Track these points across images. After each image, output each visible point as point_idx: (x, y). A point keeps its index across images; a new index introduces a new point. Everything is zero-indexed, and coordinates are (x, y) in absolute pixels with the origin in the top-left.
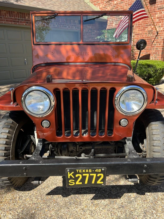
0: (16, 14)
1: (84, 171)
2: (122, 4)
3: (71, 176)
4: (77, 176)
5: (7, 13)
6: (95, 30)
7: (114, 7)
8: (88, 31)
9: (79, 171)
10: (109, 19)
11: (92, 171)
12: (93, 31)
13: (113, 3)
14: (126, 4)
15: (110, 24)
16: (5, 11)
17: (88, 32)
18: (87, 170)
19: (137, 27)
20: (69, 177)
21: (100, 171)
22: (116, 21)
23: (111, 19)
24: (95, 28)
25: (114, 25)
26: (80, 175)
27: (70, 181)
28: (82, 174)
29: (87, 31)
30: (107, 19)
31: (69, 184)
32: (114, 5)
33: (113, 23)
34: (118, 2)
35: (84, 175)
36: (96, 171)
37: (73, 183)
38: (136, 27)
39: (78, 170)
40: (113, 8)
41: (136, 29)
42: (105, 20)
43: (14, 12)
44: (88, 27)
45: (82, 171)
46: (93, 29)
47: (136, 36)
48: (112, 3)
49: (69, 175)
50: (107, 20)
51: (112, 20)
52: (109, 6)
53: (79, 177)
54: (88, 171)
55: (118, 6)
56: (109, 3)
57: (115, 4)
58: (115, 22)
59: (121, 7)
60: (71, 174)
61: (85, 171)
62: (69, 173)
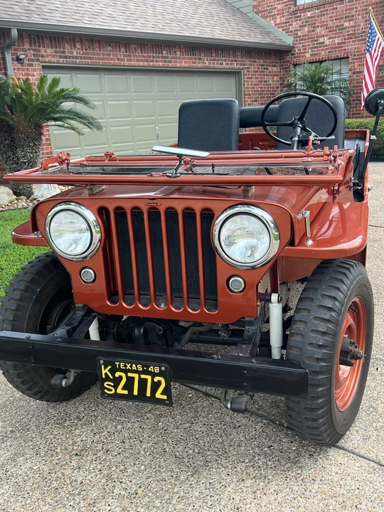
1: (128, 367)
2: (323, 18)
3: (106, 374)
4: (117, 374)
6: (270, 66)
7: (306, 22)
8: (258, 68)
9: (119, 365)
10: (296, 44)
11: (143, 368)
12: (267, 69)
13: (304, 15)
14: (331, 17)
15: (300, 53)
17: (257, 72)
18: (134, 365)
19: (356, 59)
20: (104, 377)
21: (157, 370)
22: (312, 48)
23: (301, 45)
24: (270, 62)
25: (307, 55)
26: (123, 375)
27: (105, 384)
28: (126, 371)
29: (256, 70)
30: (292, 45)
31: (106, 391)
32: (306, 19)
33: (306, 53)
34: (314, 13)
35: (130, 375)
36: (151, 369)
37: (112, 390)
38: (354, 59)
39: (117, 363)
40: (304, 24)
41: (354, 63)
42: (289, 46)
44: (258, 61)
45: (125, 366)
46: (267, 65)
47: (355, 76)
48: (302, 15)
49: (104, 372)
50: (293, 47)
51: (303, 46)
52: (296, 21)
53: (121, 378)
54: (137, 368)
55: (316, 20)
56: (294, 14)
57: (309, 18)
58: (310, 51)
59: (320, 23)
60: (107, 371)
61: (131, 367)
62: (103, 366)
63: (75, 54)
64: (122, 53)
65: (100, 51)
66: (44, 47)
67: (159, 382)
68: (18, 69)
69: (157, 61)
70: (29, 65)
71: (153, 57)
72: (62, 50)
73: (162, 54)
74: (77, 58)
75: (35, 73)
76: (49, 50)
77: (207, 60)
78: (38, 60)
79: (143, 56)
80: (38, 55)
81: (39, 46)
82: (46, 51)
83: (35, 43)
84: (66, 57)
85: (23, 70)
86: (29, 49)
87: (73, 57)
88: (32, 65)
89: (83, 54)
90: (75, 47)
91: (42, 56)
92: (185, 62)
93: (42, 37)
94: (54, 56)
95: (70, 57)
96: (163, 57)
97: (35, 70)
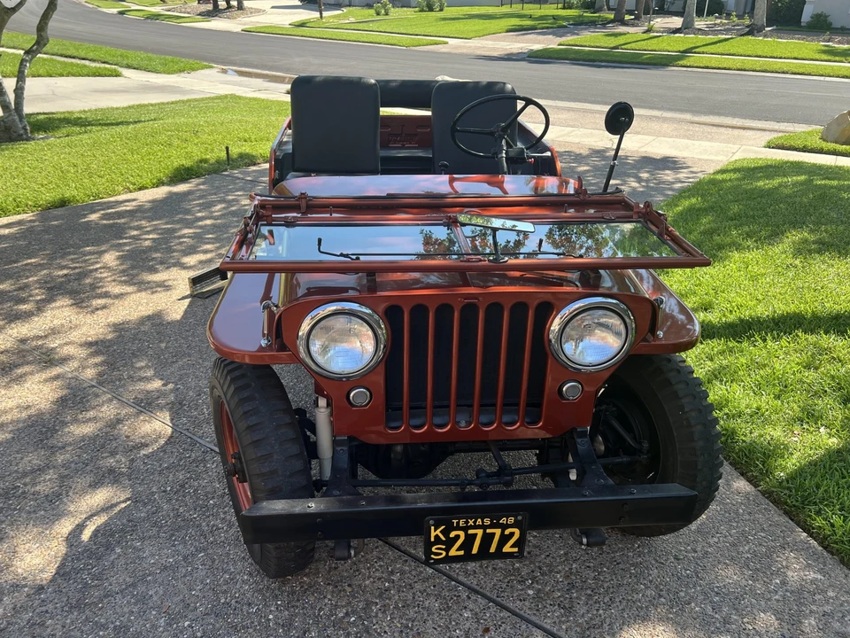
1: (471, 522)
3: (437, 536)
4: (452, 535)
9: (458, 523)
11: (491, 521)
18: (479, 520)
20: (432, 539)
21: (511, 520)
26: (462, 534)
27: (433, 549)
28: (465, 529)
31: (432, 556)
35: (470, 532)
36: (503, 521)
37: (441, 554)
39: (455, 521)
45: (467, 522)
49: (433, 534)
53: (458, 537)
54: (483, 522)
60: (438, 532)
61: (475, 522)
62: (433, 528)
67: (512, 534)
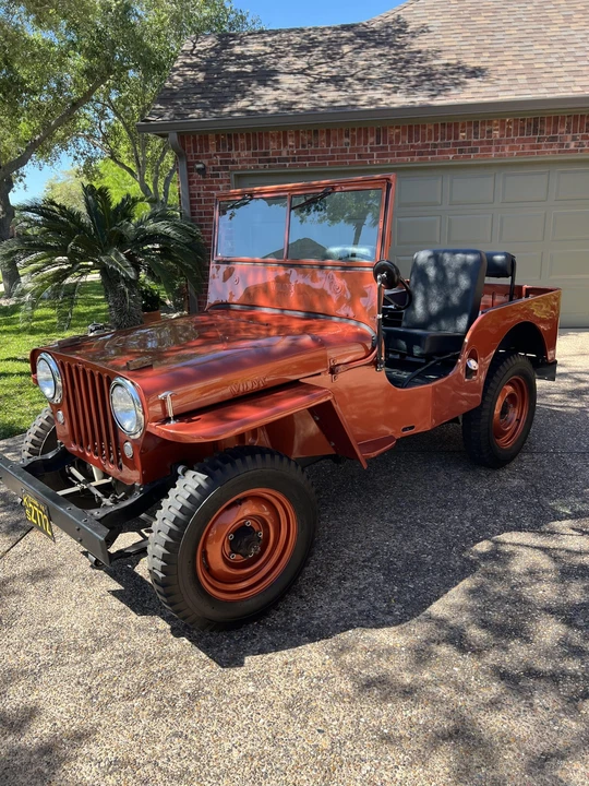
0: (430, 131)
5: (404, 134)
16: (397, 127)
43: (424, 127)
63: (284, 155)
64: (369, 145)
65: (329, 145)
66: (237, 149)
68: (199, 182)
69: (441, 152)
70: (212, 176)
71: (435, 146)
72: (264, 150)
73: (456, 137)
74: (287, 160)
75: (221, 186)
76: (244, 154)
77: (574, 139)
78: (227, 168)
79: (412, 146)
80: (226, 162)
81: (230, 149)
82: (239, 155)
83: (224, 146)
84: (269, 161)
85: (205, 183)
86: (215, 155)
87: (280, 160)
88: (217, 176)
89: (298, 153)
90: (285, 144)
91: (233, 162)
92: (512, 148)
93: (236, 136)
94: (250, 161)
95: (275, 160)
96: (455, 144)
97: (221, 182)
